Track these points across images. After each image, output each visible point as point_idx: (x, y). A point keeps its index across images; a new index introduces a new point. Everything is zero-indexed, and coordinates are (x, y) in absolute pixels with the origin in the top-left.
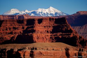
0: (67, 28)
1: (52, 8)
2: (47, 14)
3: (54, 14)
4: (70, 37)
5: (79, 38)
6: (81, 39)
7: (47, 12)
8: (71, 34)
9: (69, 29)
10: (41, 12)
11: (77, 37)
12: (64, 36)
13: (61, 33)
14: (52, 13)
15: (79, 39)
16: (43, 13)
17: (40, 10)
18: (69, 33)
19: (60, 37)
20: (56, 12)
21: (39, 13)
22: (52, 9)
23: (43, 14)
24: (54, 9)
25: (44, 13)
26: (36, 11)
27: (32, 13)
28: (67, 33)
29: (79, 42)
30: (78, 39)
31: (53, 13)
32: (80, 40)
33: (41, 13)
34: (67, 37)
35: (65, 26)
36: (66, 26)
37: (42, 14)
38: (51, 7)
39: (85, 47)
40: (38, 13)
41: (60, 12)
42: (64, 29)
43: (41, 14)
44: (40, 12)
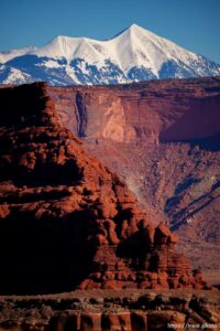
0: (50, 155)
1: (146, 33)
2: (114, 69)
3: (155, 72)
4: (58, 211)
5: (115, 219)
6: (125, 225)
7: (108, 62)
8: (71, 189)
9: (61, 160)
10: (69, 58)
11: (100, 212)
12: (26, 205)
13: (10, 187)
14: (140, 63)
15: (113, 225)
16: (83, 67)
17: (63, 48)
18: (61, 188)
19: (3, 211)
20: (169, 56)
21: (57, 65)
22: (144, 40)
23: (85, 72)
24: (157, 39)
25: (93, 68)
26: (40, 55)
27: (16, 63)
28: (44, 186)
29: (111, 243)
30: (107, 225)
31: (147, 65)
32: (118, 230)
33: (74, 63)
34: (41, 211)
35: (36, 140)
36: (44, 138)
37: (80, 75)
38: (135, 29)
39: (154, 276)
40: (50, 65)
41: (194, 56)
42: (29, 159)
43: (70, 70)
44: (63, 61)
